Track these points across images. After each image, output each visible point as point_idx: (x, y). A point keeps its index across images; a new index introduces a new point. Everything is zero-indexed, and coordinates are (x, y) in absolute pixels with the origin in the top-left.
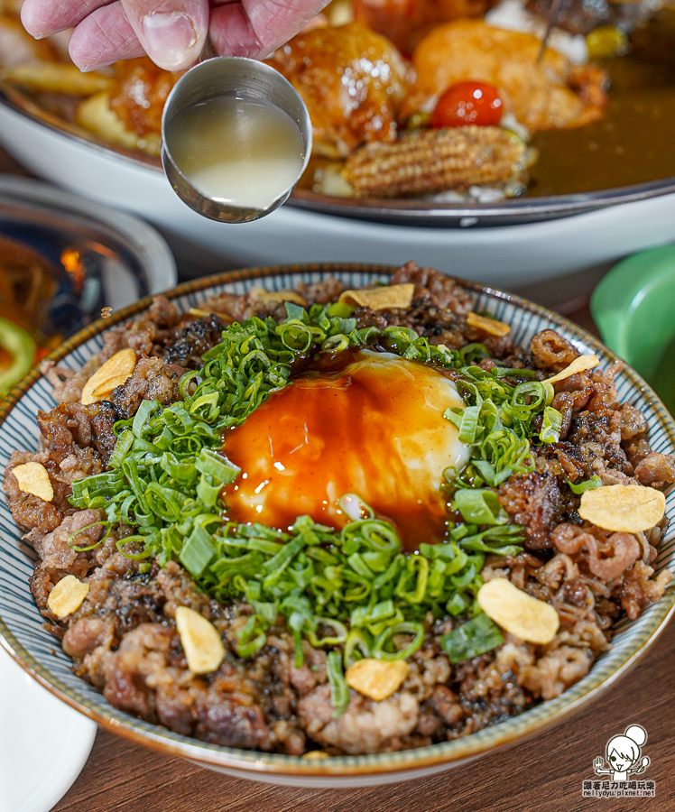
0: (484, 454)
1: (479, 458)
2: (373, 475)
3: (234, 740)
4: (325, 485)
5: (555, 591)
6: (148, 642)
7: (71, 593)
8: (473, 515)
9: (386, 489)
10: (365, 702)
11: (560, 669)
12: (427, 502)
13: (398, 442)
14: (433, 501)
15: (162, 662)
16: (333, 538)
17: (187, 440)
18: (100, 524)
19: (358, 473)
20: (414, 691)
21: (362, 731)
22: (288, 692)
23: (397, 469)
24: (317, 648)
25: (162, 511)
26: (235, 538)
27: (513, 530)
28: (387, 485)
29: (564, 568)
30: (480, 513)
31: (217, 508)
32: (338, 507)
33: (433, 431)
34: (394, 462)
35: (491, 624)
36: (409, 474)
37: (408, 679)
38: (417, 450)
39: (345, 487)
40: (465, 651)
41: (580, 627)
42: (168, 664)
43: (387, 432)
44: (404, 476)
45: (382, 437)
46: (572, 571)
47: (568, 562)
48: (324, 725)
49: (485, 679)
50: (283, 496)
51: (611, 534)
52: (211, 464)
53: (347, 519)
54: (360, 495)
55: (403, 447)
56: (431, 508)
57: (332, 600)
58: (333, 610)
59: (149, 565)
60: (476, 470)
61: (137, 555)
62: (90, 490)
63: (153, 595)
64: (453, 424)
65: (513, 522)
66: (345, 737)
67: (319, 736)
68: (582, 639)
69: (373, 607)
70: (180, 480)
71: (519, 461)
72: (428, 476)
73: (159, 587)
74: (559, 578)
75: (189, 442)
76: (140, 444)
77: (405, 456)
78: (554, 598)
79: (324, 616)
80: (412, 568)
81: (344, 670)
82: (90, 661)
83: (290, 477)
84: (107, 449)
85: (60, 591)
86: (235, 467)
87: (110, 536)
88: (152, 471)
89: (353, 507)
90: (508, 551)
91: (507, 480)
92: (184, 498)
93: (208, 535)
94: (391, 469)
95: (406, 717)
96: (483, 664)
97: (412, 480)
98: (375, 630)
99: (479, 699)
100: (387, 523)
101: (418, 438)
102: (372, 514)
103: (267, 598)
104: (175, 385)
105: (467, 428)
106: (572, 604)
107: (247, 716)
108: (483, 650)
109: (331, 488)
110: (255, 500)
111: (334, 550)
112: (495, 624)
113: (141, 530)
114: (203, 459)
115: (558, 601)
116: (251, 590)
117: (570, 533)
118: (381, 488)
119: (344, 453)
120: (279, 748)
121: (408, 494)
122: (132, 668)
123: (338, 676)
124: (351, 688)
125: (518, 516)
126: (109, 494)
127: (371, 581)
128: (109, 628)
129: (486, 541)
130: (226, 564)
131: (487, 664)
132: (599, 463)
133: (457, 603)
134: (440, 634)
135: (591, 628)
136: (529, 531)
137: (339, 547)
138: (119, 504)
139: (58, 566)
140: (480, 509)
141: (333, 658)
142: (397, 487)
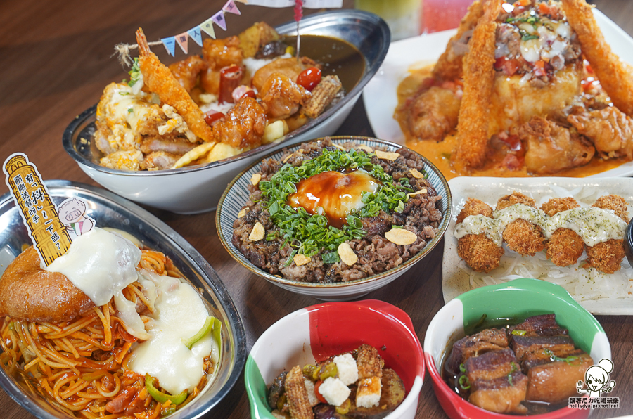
2: (330, 205)
3: (256, 264)
10: (294, 265)
11: (350, 274)
20: (308, 267)
21: (291, 272)
22: (278, 256)
24: (291, 247)
27: (363, 232)
32: (316, 209)
34: (338, 202)
36: (341, 208)
37: (308, 263)
40: (328, 260)
47: (373, 246)
48: (283, 268)
50: (302, 201)
53: (316, 213)
54: (324, 209)
58: (301, 238)
64: (362, 196)
66: (286, 273)
67: (280, 271)
68: (364, 269)
69: (310, 240)
72: (346, 209)
74: (368, 250)
77: (342, 200)
81: (295, 255)
86: (296, 189)
94: (336, 204)
95: (302, 273)
98: (308, 247)
100: (326, 219)
102: (324, 215)
106: (367, 258)
112: (339, 257)
117: (379, 238)
118: (331, 209)
119: (326, 194)
120: (267, 271)
124: (293, 260)
129: (353, 232)
133: (332, 246)
141: (295, 251)
142: (336, 210)
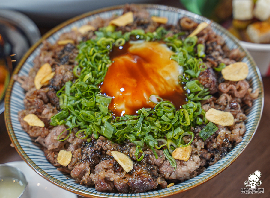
0: (188, 68)
1: (186, 69)
2: (156, 86)
4: (143, 95)
5: (226, 106)
6: (105, 167)
7: (66, 157)
8: (194, 90)
9: (162, 89)
10: (182, 163)
11: (239, 132)
12: (176, 89)
13: (160, 72)
14: (178, 89)
15: (113, 172)
16: (152, 112)
17: (87, 93)
18: (66, 130)
19: (151, 87)
20: (196, 154)
21: (184, 172)
22: (155, 167)
23: (163, 81)
24: (159, 150)
25: (87, 119)
26: (119, 122)
27: (206, 90)
28: (162, 87)
29: (226, 98)
30: (196, 88)
31: (109, 113)
32: (149, 100)
33: (169, 65)
34: (161, 80)
35: (213, 124)
36: (167, 82)
37: (192, 151)
38: (167, 73)
39: (149, 93)
40: (207, 136)
41: (238, 116)
42: (115, 172)
43: (155, 70)
44: (166, 83)
45: (154, 72)
46: (229, 98)
47: (228, 96)
48: (171, 174)
49: (216, 143)
50: (130, 102)
51: (237, 82)
52: (102, 99)
53: (154, 104)
54: (155, 94)
55: (162, 73)
56: (178, 91)
57: (158, 132)
58: (160, 136)
59: (90, 139)
60: (187, 74)
61: (84, 137)
62: (58, 119)
63: (98, 149)
64: (175, 60)
65: (205, 88)
66: (179, 176)
67: (170, 178)
68: (240, 119)
69: (174, 131)
70: (91, 107)
71: (201, 67)
72: (173, 81)
73: (99, 146)
74: (226, 102)
75: (89, 93)
76: (70, 98)
77: (164, 76)
78: (226, 109)
79: (157, 139)
80: (182, 114)
81: (171, 154)
82: (84, 178)
83: (130, 95)
84: (57, 102)
85: (61, 157)
86: (109, 97)
87: (71, 133)
88: (78, 106)
89: (154, 99)
90: (207, 98)
91: (200, 75)
92: (94, 112)
93: (109, 123)
94: (161, 82)
95: (197, 163)
96: (213, 138)
97: (169, 84)
98: (176, 138)
99: (215, 149)
100: (168, 101)
101: (166, 68)
102: (162, 99)
103: (138, 139)
104: (72, 73)
105: (181, 61)
106: (233, 109)
107: (148, 180)
108: (213, 133)
109: (145, 95)
110: (121, 107)
111: (154, 115)
112: (214, 124)
113: (82, 127)
114: (98, 98)
115: (228, 109)
116: (132, 138)
117: (225, 86)
118: (160, 89)
119: (144, 81)
121: (169, 89)
122: (104, 177)
123: (170, 157)
124: (175, 159)
125: (206, 85)
126: (65, 118)
127: (170, 122)
128: (88, 165)
129: (199, 96)
130: (120, 131)
131: (215, 137)
132: (220, 58)
133: (200, 121)
134: (198, 132)
135: (241, 115)
136: (211, 89)
137: (156, 114)
138: (71, 121)
139: (55, 148)
140: (196, 87)
141: (165, 151)
142: (165, 87)
